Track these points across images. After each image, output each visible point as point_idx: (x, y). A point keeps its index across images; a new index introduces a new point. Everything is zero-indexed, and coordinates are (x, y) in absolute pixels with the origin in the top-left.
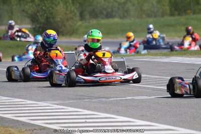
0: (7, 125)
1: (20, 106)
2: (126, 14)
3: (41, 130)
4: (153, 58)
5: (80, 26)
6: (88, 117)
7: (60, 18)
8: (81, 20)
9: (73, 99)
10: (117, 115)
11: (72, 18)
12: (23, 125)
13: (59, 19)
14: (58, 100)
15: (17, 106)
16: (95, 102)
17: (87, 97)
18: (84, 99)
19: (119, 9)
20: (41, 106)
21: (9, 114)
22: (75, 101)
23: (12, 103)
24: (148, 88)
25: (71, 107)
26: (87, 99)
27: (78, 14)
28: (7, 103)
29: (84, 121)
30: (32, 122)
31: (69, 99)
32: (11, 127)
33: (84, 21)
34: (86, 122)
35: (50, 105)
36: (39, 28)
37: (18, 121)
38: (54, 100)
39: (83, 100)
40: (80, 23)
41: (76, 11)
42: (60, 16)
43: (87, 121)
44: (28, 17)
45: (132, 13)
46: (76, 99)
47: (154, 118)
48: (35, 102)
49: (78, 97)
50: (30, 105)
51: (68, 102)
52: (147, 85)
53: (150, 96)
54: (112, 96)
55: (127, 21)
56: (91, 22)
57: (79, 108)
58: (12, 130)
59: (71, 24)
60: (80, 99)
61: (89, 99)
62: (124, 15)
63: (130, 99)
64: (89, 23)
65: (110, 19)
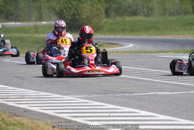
0: (34, 117)
1: (47, 99)
2: (150, 12)
3: (66, 123)
5: (105, 23)
6: (112, 111)
7: (87, 15)
8: (106, 17)
9: (97, 94)
10: (140, 110)
11: (98, 15)
12: (49, 117)
13: (85, 16)
14: (83, 94)
15: (44, 99)
16: (119, 97)
18: (108, 93)
19: (143, 7)
20: (66, 100)
21: (36, 106)
22: (100, 95)
23: (39, 97)
24: (171, 84)
25: (96, 101)
26: (111, 93)
27: (103, 11)
28: (35, 97)
29: (108, 114)
30: (58, 115)
31: (94, 93)
32: (38, 120)
33: (109, 19)
34: (110, 116)
35: (76, 99)
37: (44, 114)
38: (80, 94)
39: (107, 95)
40: (105, 20)
41: (101, 8)
42: (86, 14)
43: (111, 114)
44: (56, 14)
45: (156, 11)
46: (101, 94)
47: (176, 113)
48: (61, 96)
49: (102, 92)
50: (56, 99)
51: (92, 96)
52: (170, 81)
53: (172, 92)
54: (136, 91)
55: (151, 19)
56: (116, 19)
57: (103, 102)
58: (39, 123)
59: (97, 21)
60: (104, 93)
61: (113, 93)
62: (148, 13)
63: (152, 95)
64: (114, 20)
65: (135, 17)
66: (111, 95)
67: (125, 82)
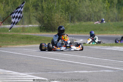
4: (102, 47)
9: (42, 72)
14: (33, 72)
16: (55, 74)
17: (51, 71)
18: (48, 72)
20: (21, 76)
23: (4, 73)
26: (50, 72)
28: (2, 74)
31: (40, 71)
35: (27, 75)
36: (44, 26)
38: (31, 72)
42: (56, 20)
46: (44, 72)
48: (18, 73)
49: (46, 70)
51: (38, 73)
53: (89, 71)
54: (66, 70)
57: (43, 77)
60: (46, 72)
63: (76, 73)
66: (50, 73)
67: (63, 64)
